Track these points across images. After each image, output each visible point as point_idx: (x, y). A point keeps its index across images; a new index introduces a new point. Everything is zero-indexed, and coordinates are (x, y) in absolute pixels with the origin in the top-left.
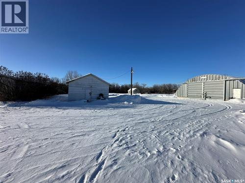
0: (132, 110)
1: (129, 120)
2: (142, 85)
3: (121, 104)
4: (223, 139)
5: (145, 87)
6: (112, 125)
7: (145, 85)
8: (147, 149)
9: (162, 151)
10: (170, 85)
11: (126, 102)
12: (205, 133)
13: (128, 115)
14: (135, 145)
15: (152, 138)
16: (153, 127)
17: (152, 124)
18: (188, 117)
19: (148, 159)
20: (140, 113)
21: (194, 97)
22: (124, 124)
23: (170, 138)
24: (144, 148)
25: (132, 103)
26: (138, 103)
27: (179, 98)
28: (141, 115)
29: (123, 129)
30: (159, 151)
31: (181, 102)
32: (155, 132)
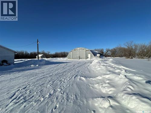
0: (37, 71)
1: (32, 78)
2: (47, 53)
3: (28, 67)
4: (82, 77)
5: (50, 54)
6: (13, 87)
7: (50, 52)
8: (42, 96)
9: (52, 94)
10: (65, 52)
11: (32, 65)
12: (76, 76)
13: (32, 75)
14: (33, 96)
15: (48, 87)
16: (50, 79)
17: (50, 77)
18: (71, 69)
19: (41, 103)
20: (43, 72)
21: (75, 58)
22: (26, 83)
23: (59, 83)
24: (39, 96)
25: (37, 65)
26: (43, 65)
27: (69, 60)
28: (43, 73)
29: (24, 87)
30: (50, 94)
31: (69, 62)
32: (51, 82)
